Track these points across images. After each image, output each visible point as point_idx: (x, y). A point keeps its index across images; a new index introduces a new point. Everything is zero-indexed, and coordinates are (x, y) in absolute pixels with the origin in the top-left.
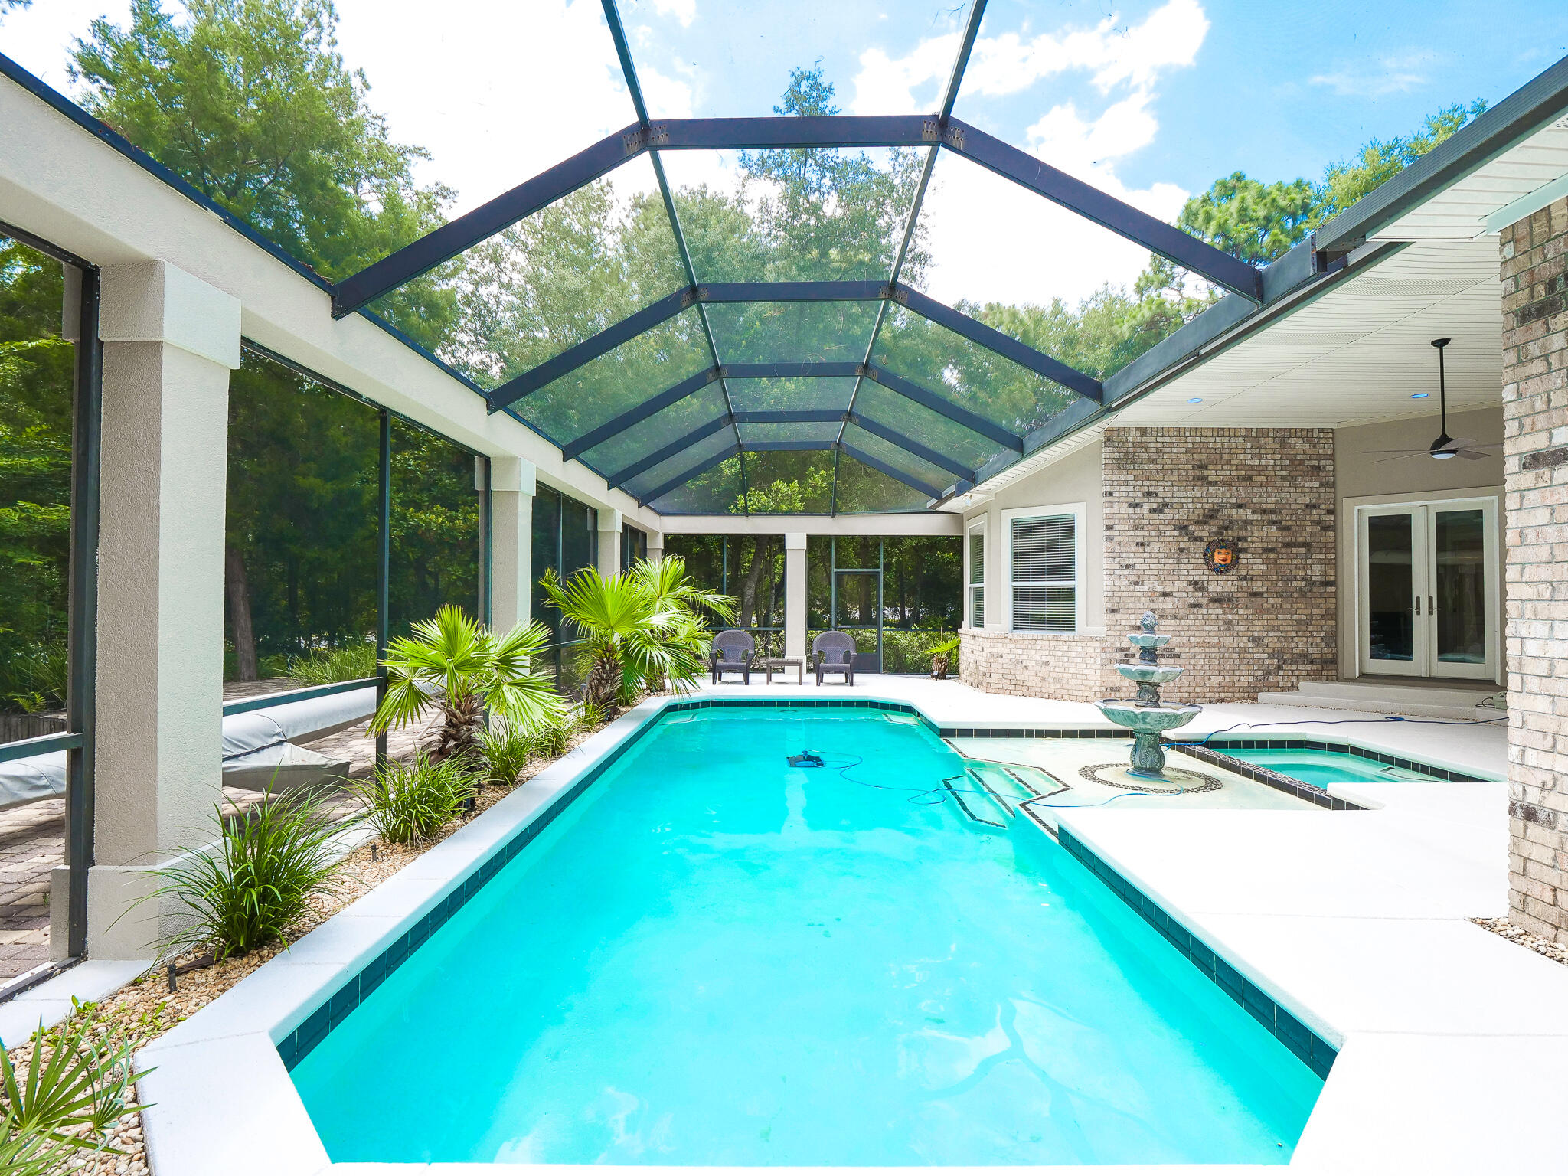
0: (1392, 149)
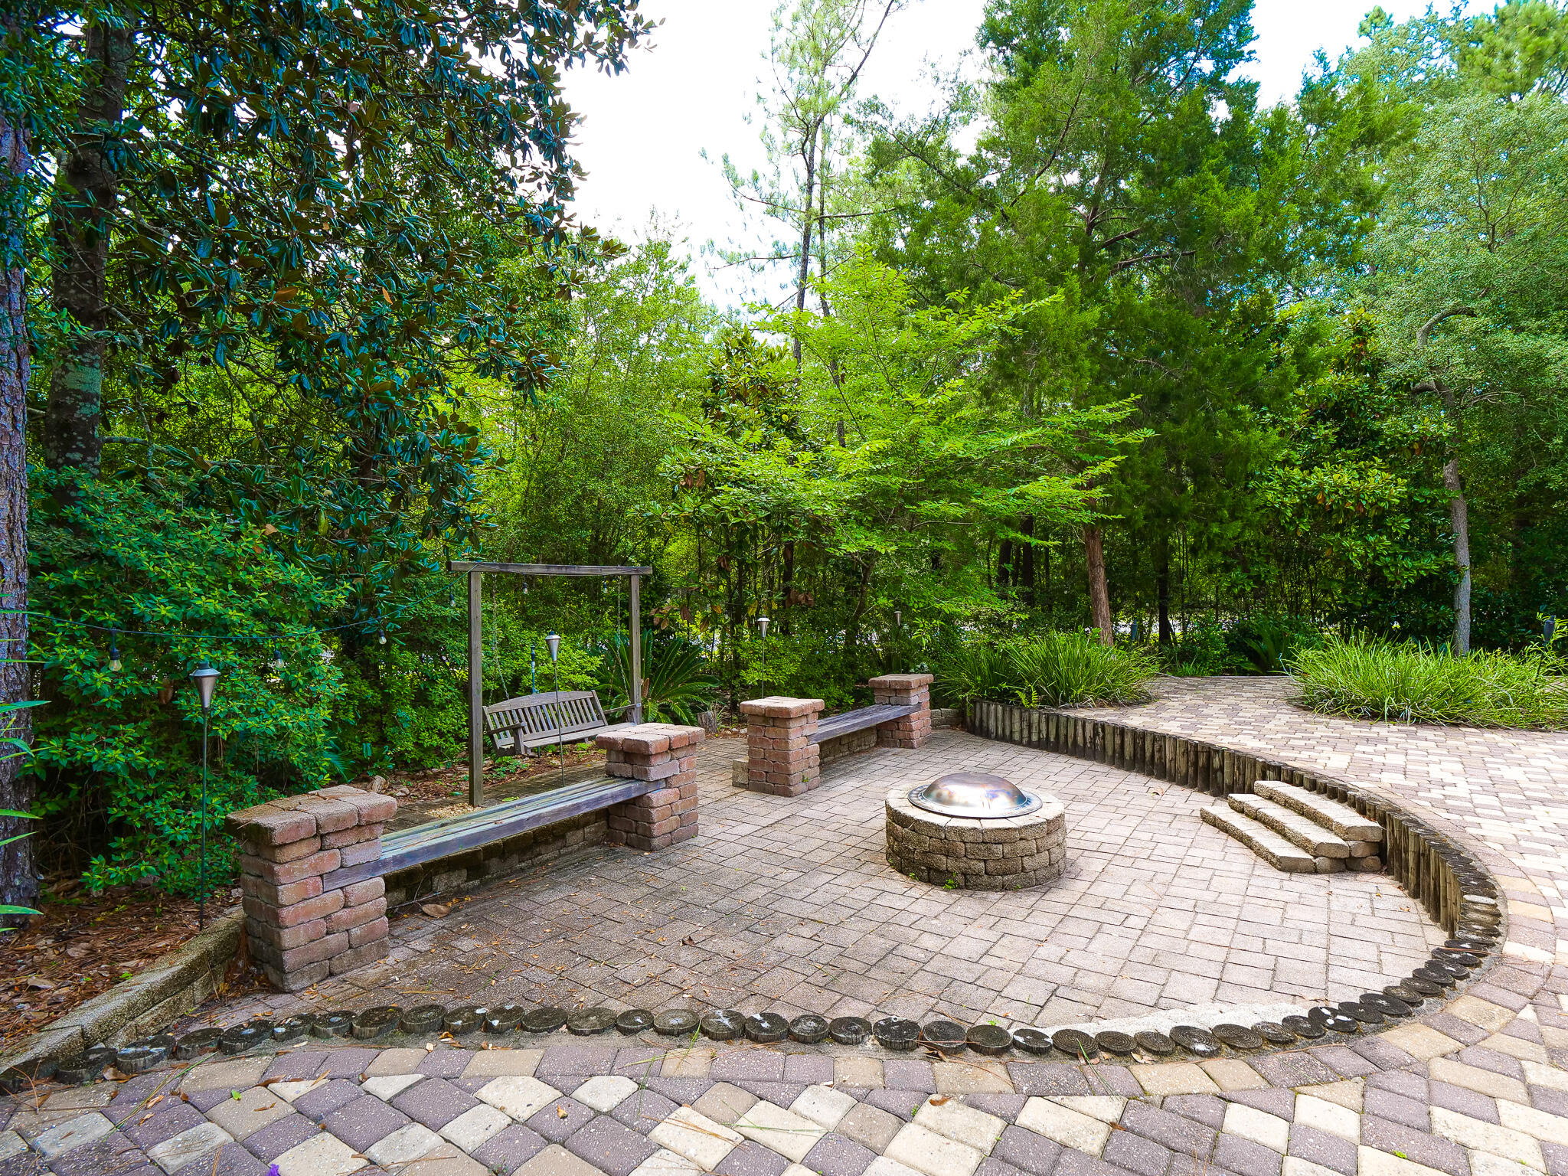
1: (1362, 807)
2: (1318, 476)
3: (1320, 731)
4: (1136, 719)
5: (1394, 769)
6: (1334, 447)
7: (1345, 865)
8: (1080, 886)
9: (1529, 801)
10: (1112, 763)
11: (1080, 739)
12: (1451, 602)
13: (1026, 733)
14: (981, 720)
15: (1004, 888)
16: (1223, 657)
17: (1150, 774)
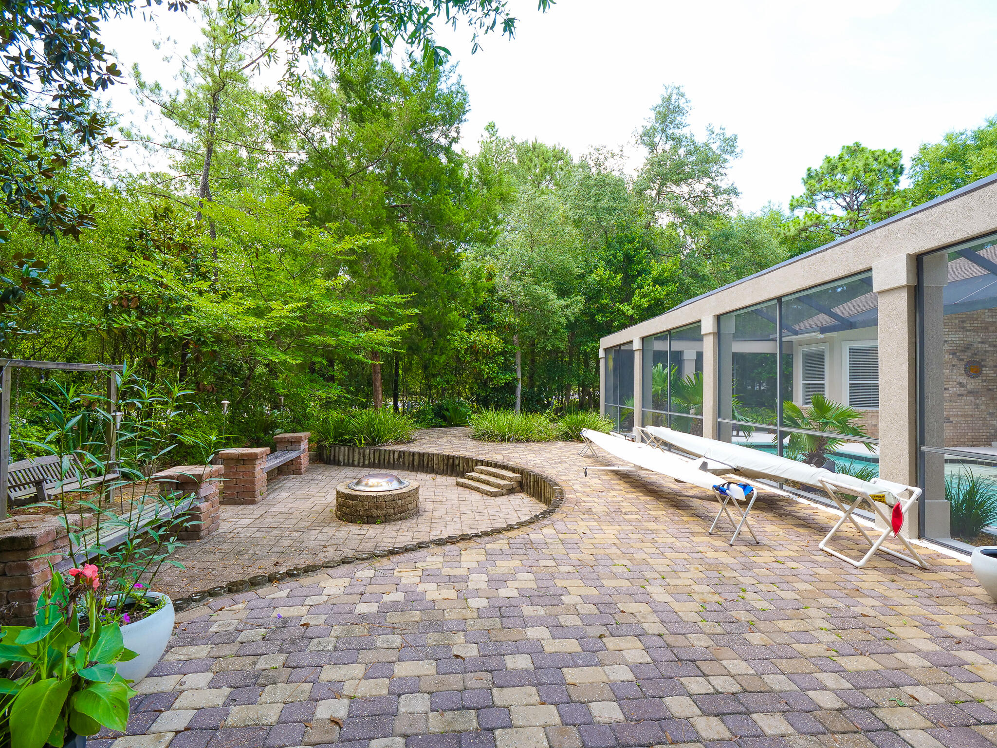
0: (962, 134)
1: (513, 470)
2: (473, 337)
3: (486, 447)
4: (415, 448)
5: (517, 457)
6: (478, 323)
7: (511, 491)
8: (429, 513)
9: (556, 463)
10: (408, 470)
11: (392, 460)
12: (514, 393)
13: (361, 460)
14: (334, 456)
15: (401, 519)
16: (431, 419)
17: (426, 472)
